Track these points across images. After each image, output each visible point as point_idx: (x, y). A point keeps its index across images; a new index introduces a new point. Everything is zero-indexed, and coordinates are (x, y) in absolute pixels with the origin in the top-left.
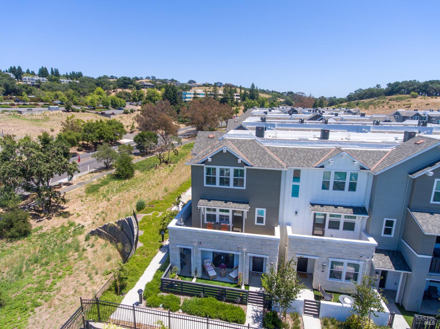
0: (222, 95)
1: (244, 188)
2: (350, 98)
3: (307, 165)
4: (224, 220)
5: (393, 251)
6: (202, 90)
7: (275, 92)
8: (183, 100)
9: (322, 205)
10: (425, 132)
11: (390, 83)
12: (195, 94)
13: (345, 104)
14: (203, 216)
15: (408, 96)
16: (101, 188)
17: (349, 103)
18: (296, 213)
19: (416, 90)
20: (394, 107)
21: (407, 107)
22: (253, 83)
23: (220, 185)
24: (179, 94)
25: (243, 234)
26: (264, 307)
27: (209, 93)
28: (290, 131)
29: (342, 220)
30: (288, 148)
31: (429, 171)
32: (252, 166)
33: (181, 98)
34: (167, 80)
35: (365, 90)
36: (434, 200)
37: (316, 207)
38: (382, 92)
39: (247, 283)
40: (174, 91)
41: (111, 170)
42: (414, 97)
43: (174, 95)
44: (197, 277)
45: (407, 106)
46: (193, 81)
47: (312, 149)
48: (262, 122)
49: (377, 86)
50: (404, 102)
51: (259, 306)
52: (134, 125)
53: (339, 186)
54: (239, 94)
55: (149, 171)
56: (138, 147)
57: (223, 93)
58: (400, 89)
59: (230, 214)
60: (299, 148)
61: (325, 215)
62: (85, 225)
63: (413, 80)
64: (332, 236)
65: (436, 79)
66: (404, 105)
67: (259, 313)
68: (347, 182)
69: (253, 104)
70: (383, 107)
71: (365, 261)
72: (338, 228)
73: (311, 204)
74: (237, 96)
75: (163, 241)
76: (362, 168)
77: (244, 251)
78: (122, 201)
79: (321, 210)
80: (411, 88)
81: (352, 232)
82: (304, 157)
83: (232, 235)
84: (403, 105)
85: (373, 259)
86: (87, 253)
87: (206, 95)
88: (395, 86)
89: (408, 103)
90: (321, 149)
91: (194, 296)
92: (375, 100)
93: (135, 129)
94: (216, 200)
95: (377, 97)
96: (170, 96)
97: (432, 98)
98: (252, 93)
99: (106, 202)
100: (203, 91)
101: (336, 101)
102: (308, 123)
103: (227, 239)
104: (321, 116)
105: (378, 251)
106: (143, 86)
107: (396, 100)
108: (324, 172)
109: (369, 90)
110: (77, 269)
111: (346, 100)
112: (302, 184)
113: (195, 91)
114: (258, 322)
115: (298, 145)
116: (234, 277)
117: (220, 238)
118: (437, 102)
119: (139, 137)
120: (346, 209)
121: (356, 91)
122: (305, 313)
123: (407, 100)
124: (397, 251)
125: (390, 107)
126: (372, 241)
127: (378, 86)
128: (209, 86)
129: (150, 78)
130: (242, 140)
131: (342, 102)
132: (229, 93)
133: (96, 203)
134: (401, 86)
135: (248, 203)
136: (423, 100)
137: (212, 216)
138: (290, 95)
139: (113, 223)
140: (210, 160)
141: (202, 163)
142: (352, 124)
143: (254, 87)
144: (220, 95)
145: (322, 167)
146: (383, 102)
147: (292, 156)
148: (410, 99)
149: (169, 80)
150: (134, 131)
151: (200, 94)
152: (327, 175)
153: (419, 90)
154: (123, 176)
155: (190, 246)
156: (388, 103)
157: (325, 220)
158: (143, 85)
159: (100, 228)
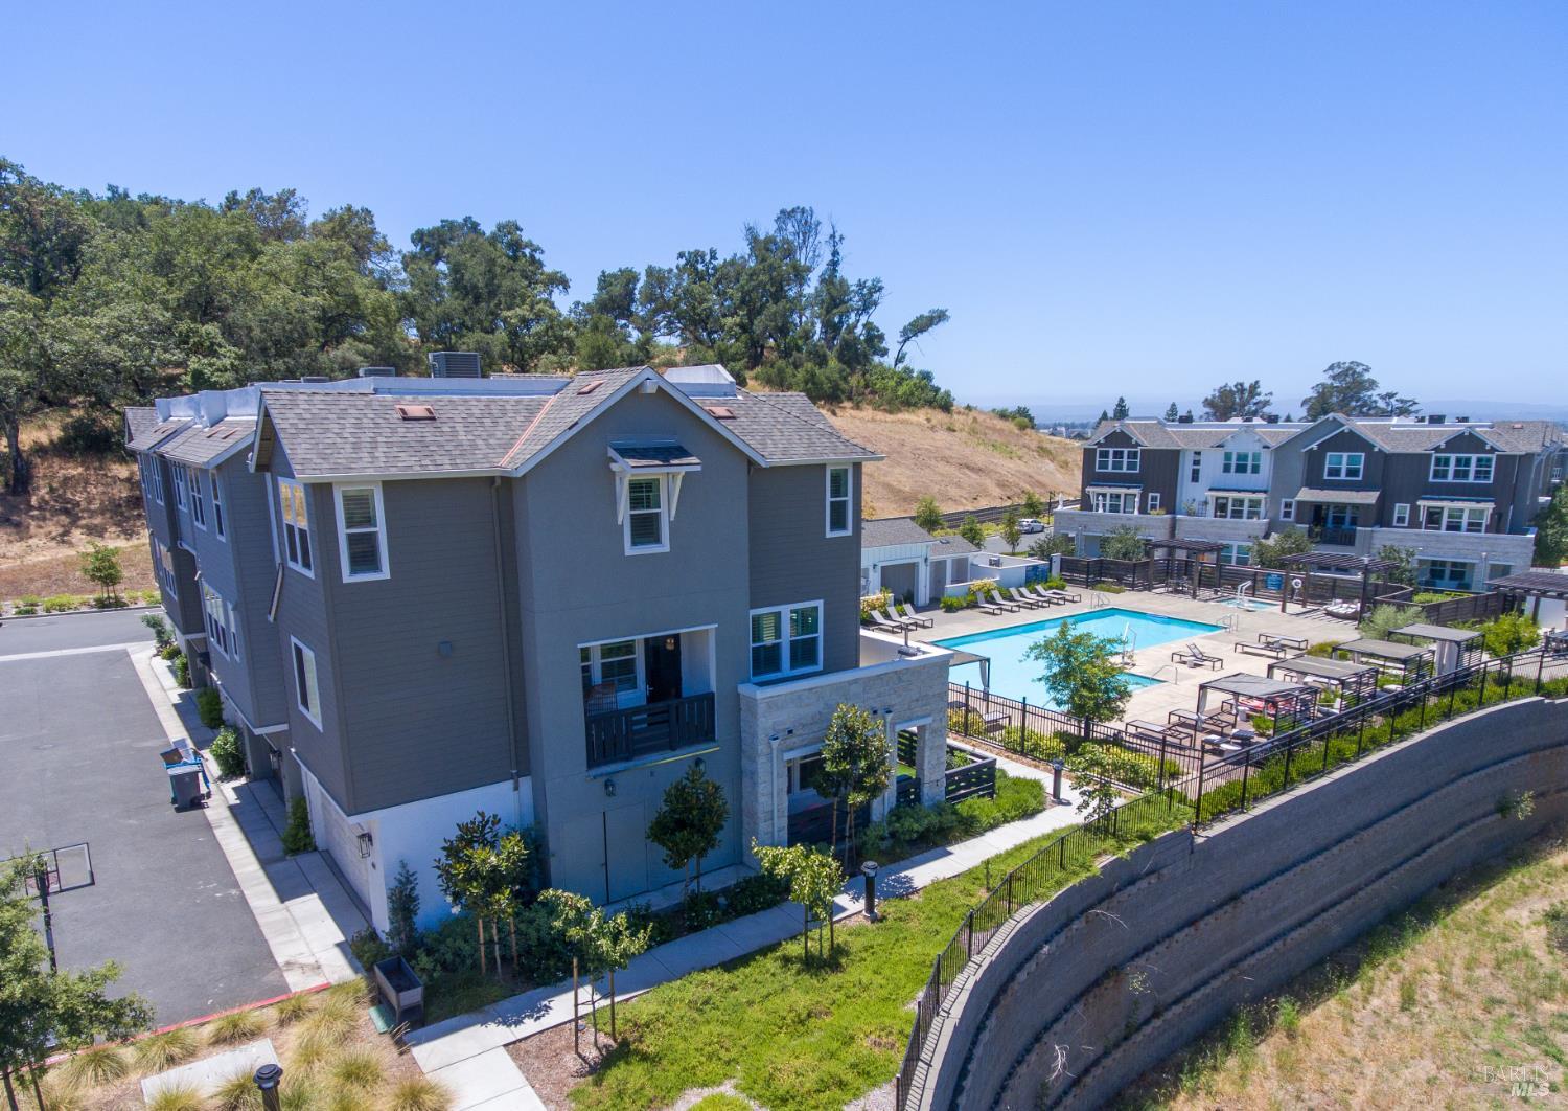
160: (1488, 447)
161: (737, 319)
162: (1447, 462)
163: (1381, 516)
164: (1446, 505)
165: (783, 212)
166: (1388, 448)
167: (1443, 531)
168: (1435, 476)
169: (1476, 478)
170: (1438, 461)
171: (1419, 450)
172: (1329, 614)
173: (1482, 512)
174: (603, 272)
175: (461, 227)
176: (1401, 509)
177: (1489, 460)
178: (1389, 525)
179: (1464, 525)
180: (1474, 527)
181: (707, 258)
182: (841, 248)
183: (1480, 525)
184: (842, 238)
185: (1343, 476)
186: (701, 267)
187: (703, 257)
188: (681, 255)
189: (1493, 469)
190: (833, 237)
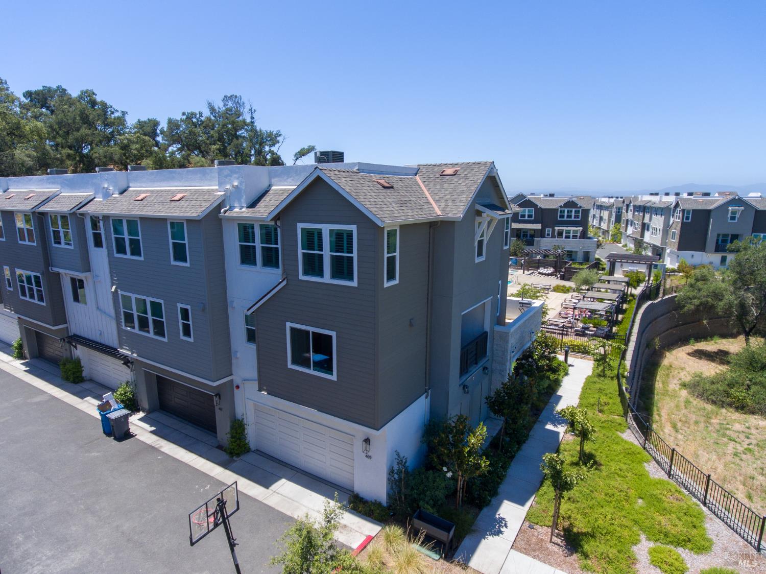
160: (579, 206)
161: (217, 146)
162: (564, 211)
163: (541, 233)
164: (565, 228)
165: (226, 97)
166: (543, 207)
167: (564, 239)
168: (560, 217)
169: (575, 218)
170: (561, 211)
171: (554, 207)
172: (540, 273)
173: (577, 231)
174: (139, 120)
175: (56, 91)
176: (548, 230)
177: (579, 211)
178: (544, 237)
179: (571, 237)
180: (575, 237)
181: (198, 116)
182: (255, 115)
183: (577, 236)
184: (255, 111)
185: (526, 218)
186: (194, 120)
187: (196, 115)
188: (184, 114)
189: (580, 214)
190: (251, 110)
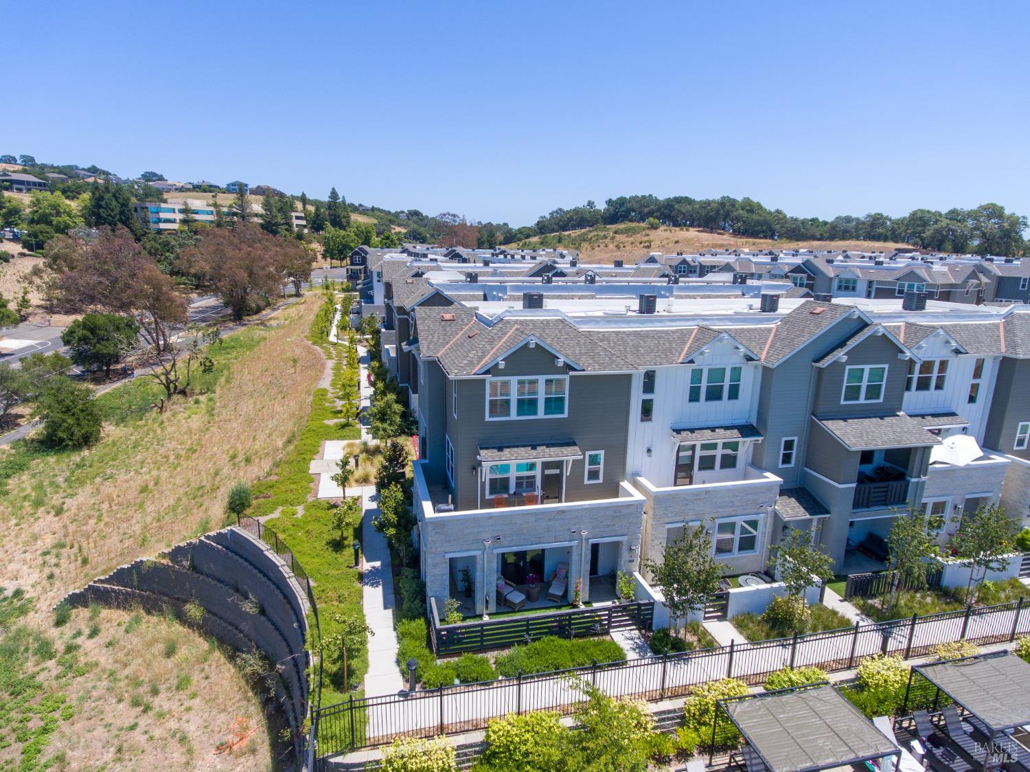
0: (261, 216)
1: (566, 415)
2: (542, 228)
3: (667, 361)
4: (524, 486)
5: (796, 489)
6: (205, 202)
7: (379, 210)
8: (153, 226)
9: (692, 431)
10: (752, 294)
11: (610, 200)
12: (185, 211)
13: (535, 239)
14: (483, 484)
15: (643, 225)
16: (10, 481)
17: (544, 238)
18: (649, 451)
19: (655, 214)
20: (624, 247)
21: (644, 247)
22: (333, 189)
23: (519, 415)
24: (136, 210)
25: (563, 504)
26: (640, 630)
27: (225, 210)
28: (576, 300)
29: (719, 453)
30: (624, 332)
31: (841, 355)
32: (584, 370)
33: (146, 222)
34: (77, 168)
35: (568, 212)
36: (846, 399)
37: (684, 434)
38: (599, 217)
39: (587, 599)
40: (121, 201)
41: (13, 429)
42: (654, 227)
43: (122, 213)
44: (488, 612)
45: (646, 245)
46: (155, 175)
47: (662, 332)
48: (470, 282)
49: (588, 205)
50: (639, 237)
51: (631, 630)
52: (29, 296)
53: (714, 394)
54: (303, 215)
55: (141, 419)
56: (79, 358)
57: (264, 212)
58: (629, 211)
59: (537, 473)
60: (642, 331)
61: (693, 448)
62: (24, 588)
63: (647, 195)
64: (704, 483)
65: (684, 195)
66: (641, 243)
67: (638, 641)
68: (727, 384)
69: (343, 238)
70: (606, 246)
71: (767, 513)
72: (712, 468)
73: (674, 430)
74: (297, 218)
75: (357, 564)
76: (749, 359)
77: (584, 536)
78: (105, 506)
79: (689, 439)
80: (646, 210)
81: (733, 469)
82: (657, 346)
83: (561, 509)
84: (638, 244)
85: (776, 507)
86: (86, 654)
87: (219, 213)
88: (620, 206)
89: (646, 239)
90: (677, 331)
91: (513, 645)
92: (590, 231)
93: (30, 310)
94: (514, 447)
95: (592, 226)
96: (110, 215)
97: (682, 230)
98: (332, 212)
99: (50, 517)
100: (208, 205)
101: (516, 234)
102: (560, 283)
103: (550, 520)
104: (555, 268)
105: (784, 492)
106: (7, 184)
107: (627, 232)
108: (693, 371)
109: (576, 211)
110: (82, 700)
111: (535, 231)
112: (657, 397)
113: (185, 204)
114: (646, 653)
115: (637, 325)
116: (560, 593)
117: (537, 520)
118: (690, 237)
119: (80, 332)
120: (728, 432)
121: (551, 214)
122: (706, 618)
123: (644, 233)
124: (799, 488)
125: (618, 247)
126: (772, 478)
127: (590, 204)
128: (211, 192)
129: (14, 159)
130: (542, 322)
131: (528, 237)
132: (280, 210)
133: (17, 525)
134: (629, 205)
135: (574, 444)
136: (667, 234)
137: (498, 481)
138: (415, 218)
139: (154, 560)
140: (502, 365)
141: (485, 373)
142: (629, 282)
143: (338, 199)
144: (256, 215)
145: (691, 362)
146: (605, 237)
147: (636, 347)
148: (647, 232)
149: (83, 169)
150: (29, 314)
151: (196, 213)
152: (697, 375)
153: (659, 214)
154: (72, 440)
155: (476, 550)
156: (613, 238)
157: (692, 457)
158: (6, 181)
159: (101, 581)
